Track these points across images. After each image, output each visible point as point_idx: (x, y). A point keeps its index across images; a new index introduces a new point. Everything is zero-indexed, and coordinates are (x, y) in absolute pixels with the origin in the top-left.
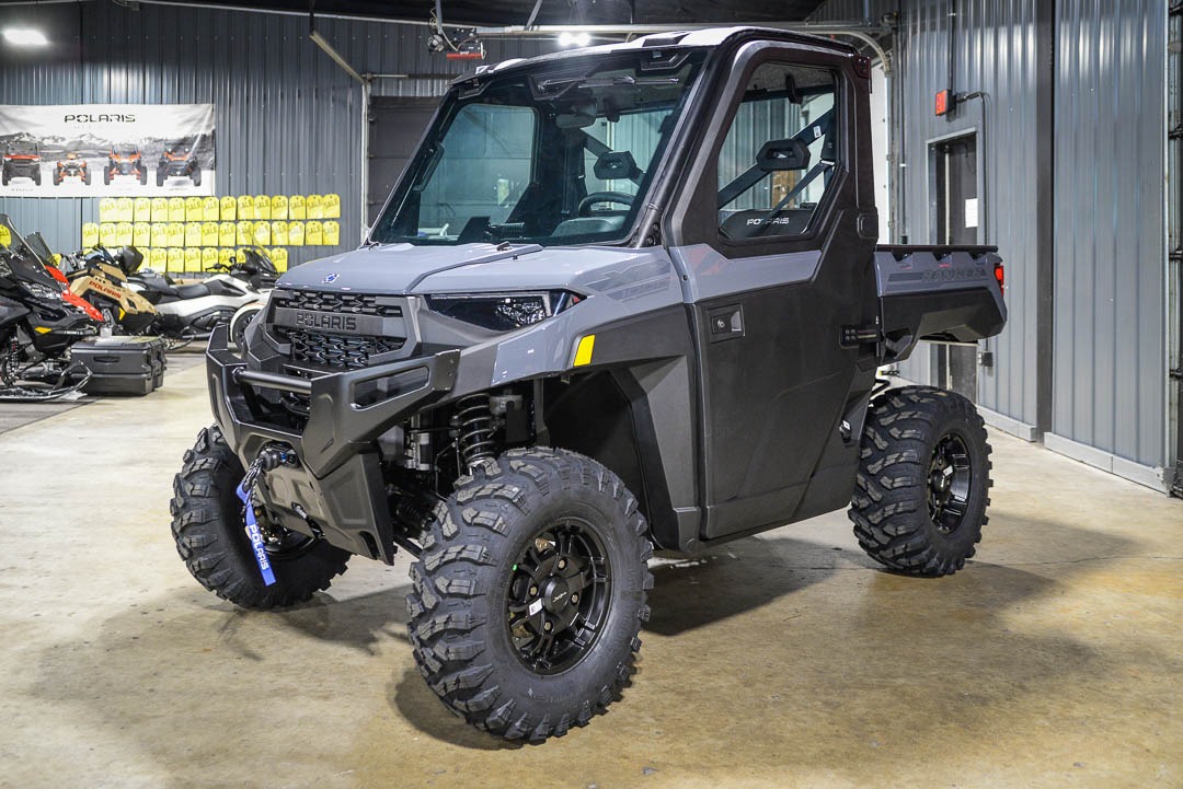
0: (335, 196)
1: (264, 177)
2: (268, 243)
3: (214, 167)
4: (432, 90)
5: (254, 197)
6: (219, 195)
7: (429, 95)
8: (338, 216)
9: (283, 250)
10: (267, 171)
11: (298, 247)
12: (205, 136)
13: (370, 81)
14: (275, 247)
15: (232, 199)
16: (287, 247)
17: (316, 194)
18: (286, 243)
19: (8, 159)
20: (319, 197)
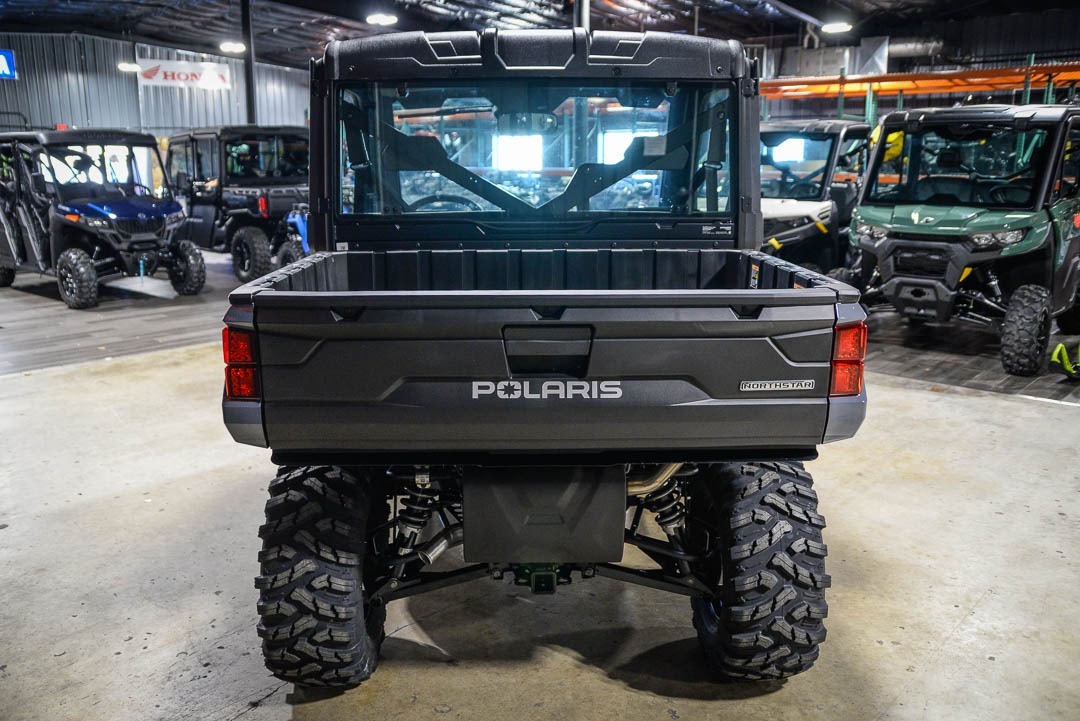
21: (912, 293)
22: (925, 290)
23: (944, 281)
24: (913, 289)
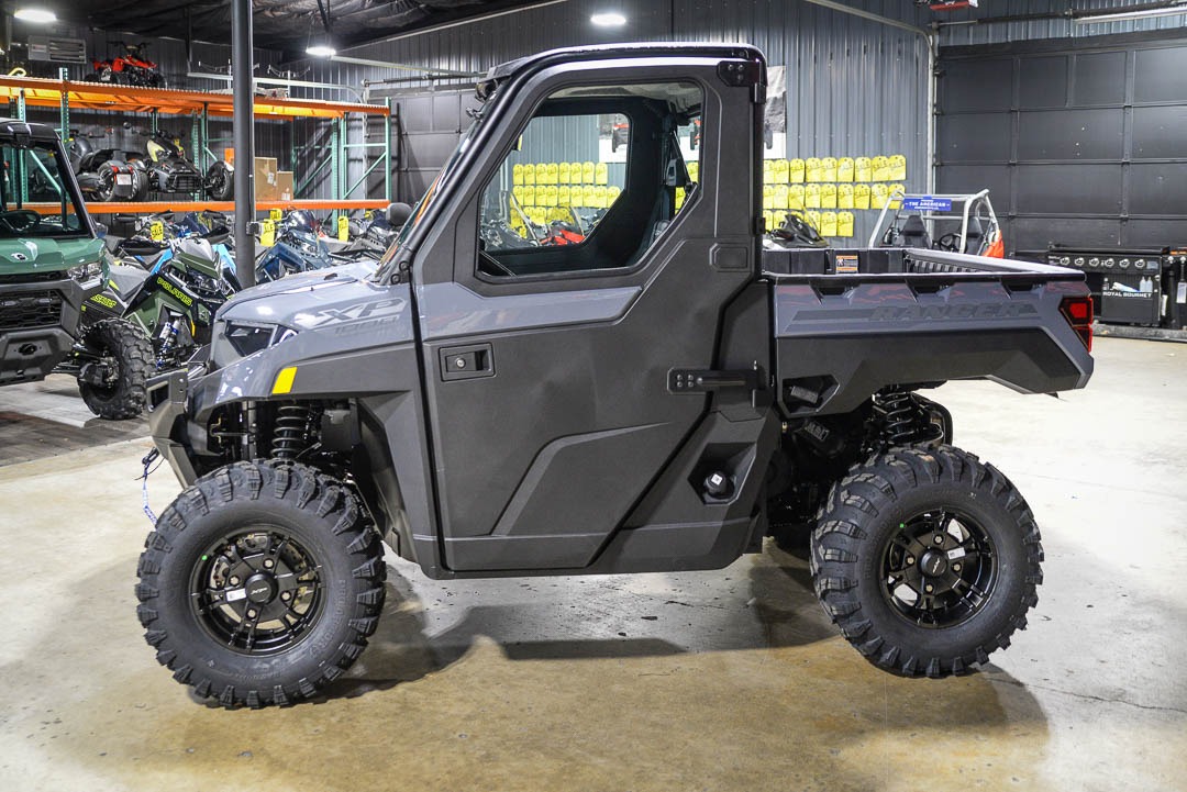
0: (901, 157)
1: (831, 138)
2: (835, 206)
3: (785, 129)
4: (1007, 35)
5: (821, 159)
6: (789, 158)
7: (1004, 40)
8: (904, 178)
9: (849, 214)
10: (834, 132)
11: (863, 210)
12: (776, 98)
13: (938, 29)
14: (841, 210)
15: (801, 161)
16: (854, 210)
17: (882, 155)
18: (851, 206)
19: (616, 129)
20: (884, 158)
21: (21, 350)
22: (35, 344)
23: (60, 327)
24: (20, 345)
